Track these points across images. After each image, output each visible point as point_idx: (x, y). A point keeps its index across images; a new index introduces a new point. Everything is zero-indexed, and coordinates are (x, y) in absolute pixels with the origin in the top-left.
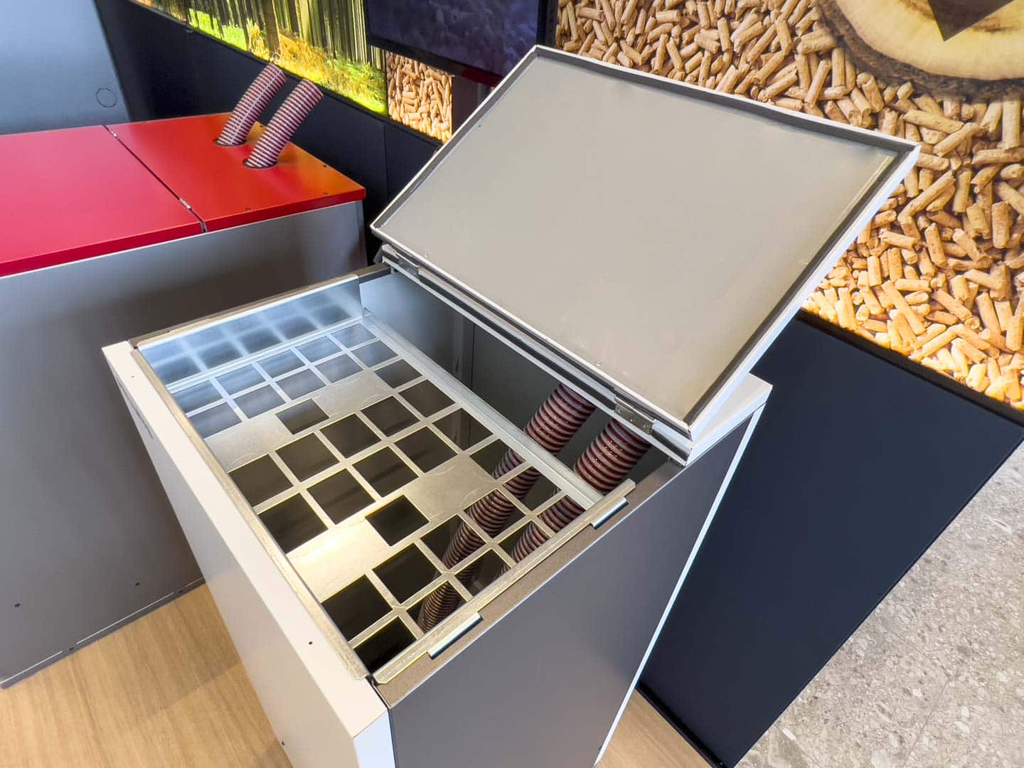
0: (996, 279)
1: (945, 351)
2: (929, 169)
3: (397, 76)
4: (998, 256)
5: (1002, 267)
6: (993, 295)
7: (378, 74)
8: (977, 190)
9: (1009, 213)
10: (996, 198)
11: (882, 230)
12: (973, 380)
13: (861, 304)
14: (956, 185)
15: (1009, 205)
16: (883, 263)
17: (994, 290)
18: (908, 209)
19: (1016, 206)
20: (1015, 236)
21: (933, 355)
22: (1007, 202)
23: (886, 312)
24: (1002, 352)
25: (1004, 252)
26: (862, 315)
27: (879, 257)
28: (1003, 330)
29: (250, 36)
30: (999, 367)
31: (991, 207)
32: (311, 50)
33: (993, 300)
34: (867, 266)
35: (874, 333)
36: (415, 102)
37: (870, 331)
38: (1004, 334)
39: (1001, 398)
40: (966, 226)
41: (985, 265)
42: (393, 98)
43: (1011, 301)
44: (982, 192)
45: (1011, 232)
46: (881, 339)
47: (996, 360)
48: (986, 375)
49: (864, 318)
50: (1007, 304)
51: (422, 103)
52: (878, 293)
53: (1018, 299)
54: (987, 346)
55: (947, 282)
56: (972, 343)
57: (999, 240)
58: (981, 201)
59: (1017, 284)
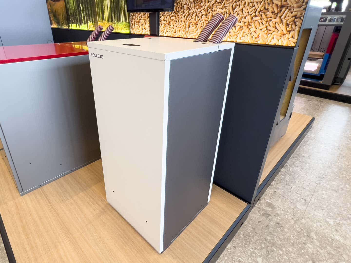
0: (278, 20)
1: (273, 39)
2: (259, 2)
3: (133, 22)
4: (277, 15)
5: (278, 17)
6: (278, 23)
7: (128, 23)
8: (269, 3)
9: (276, 5)
10: (273, 3)
11: (253, 18)
12: (280, 44)
13: (253, 36)
14: (265, 3)
15: (276, 4)
16: (255, 25)
17: (278, 22)
18: (257, 11)
19: (277, 3)
20: (279, 9)
21: (270, 42)
22: (275, 3)
23: (259, 36)
24: (284, 35)
25: (277, 13)
26: (254, 38)
27: (254, 24)
28: (282, 30)
29: (89, 26)
30: (284, 38)
31: (272, 5)
32: (108, 23)
33: (278, 24)
34: (252, 27)
35: (257, 41)
36: (138, 27)
37: (256, 41)
38: (283, 31)
39: (287, 45)
40: (269, 11)
41: (275, 18)
42: (132, 28)
43: (282, 23)
44: (270, 3)
45: (278, 9)
46: (259, 42)
47: (283, 37)
48: (282, 41)
49: (254, 39)
50: (281, 24)
51: (140, 27)
52: (256, 32)
53: (283, 22)
54: (280, 35)
55: (269, 24)
56: (277, 36)
57: (276, 11)
58: (270, 5)
59: (282, 19)
